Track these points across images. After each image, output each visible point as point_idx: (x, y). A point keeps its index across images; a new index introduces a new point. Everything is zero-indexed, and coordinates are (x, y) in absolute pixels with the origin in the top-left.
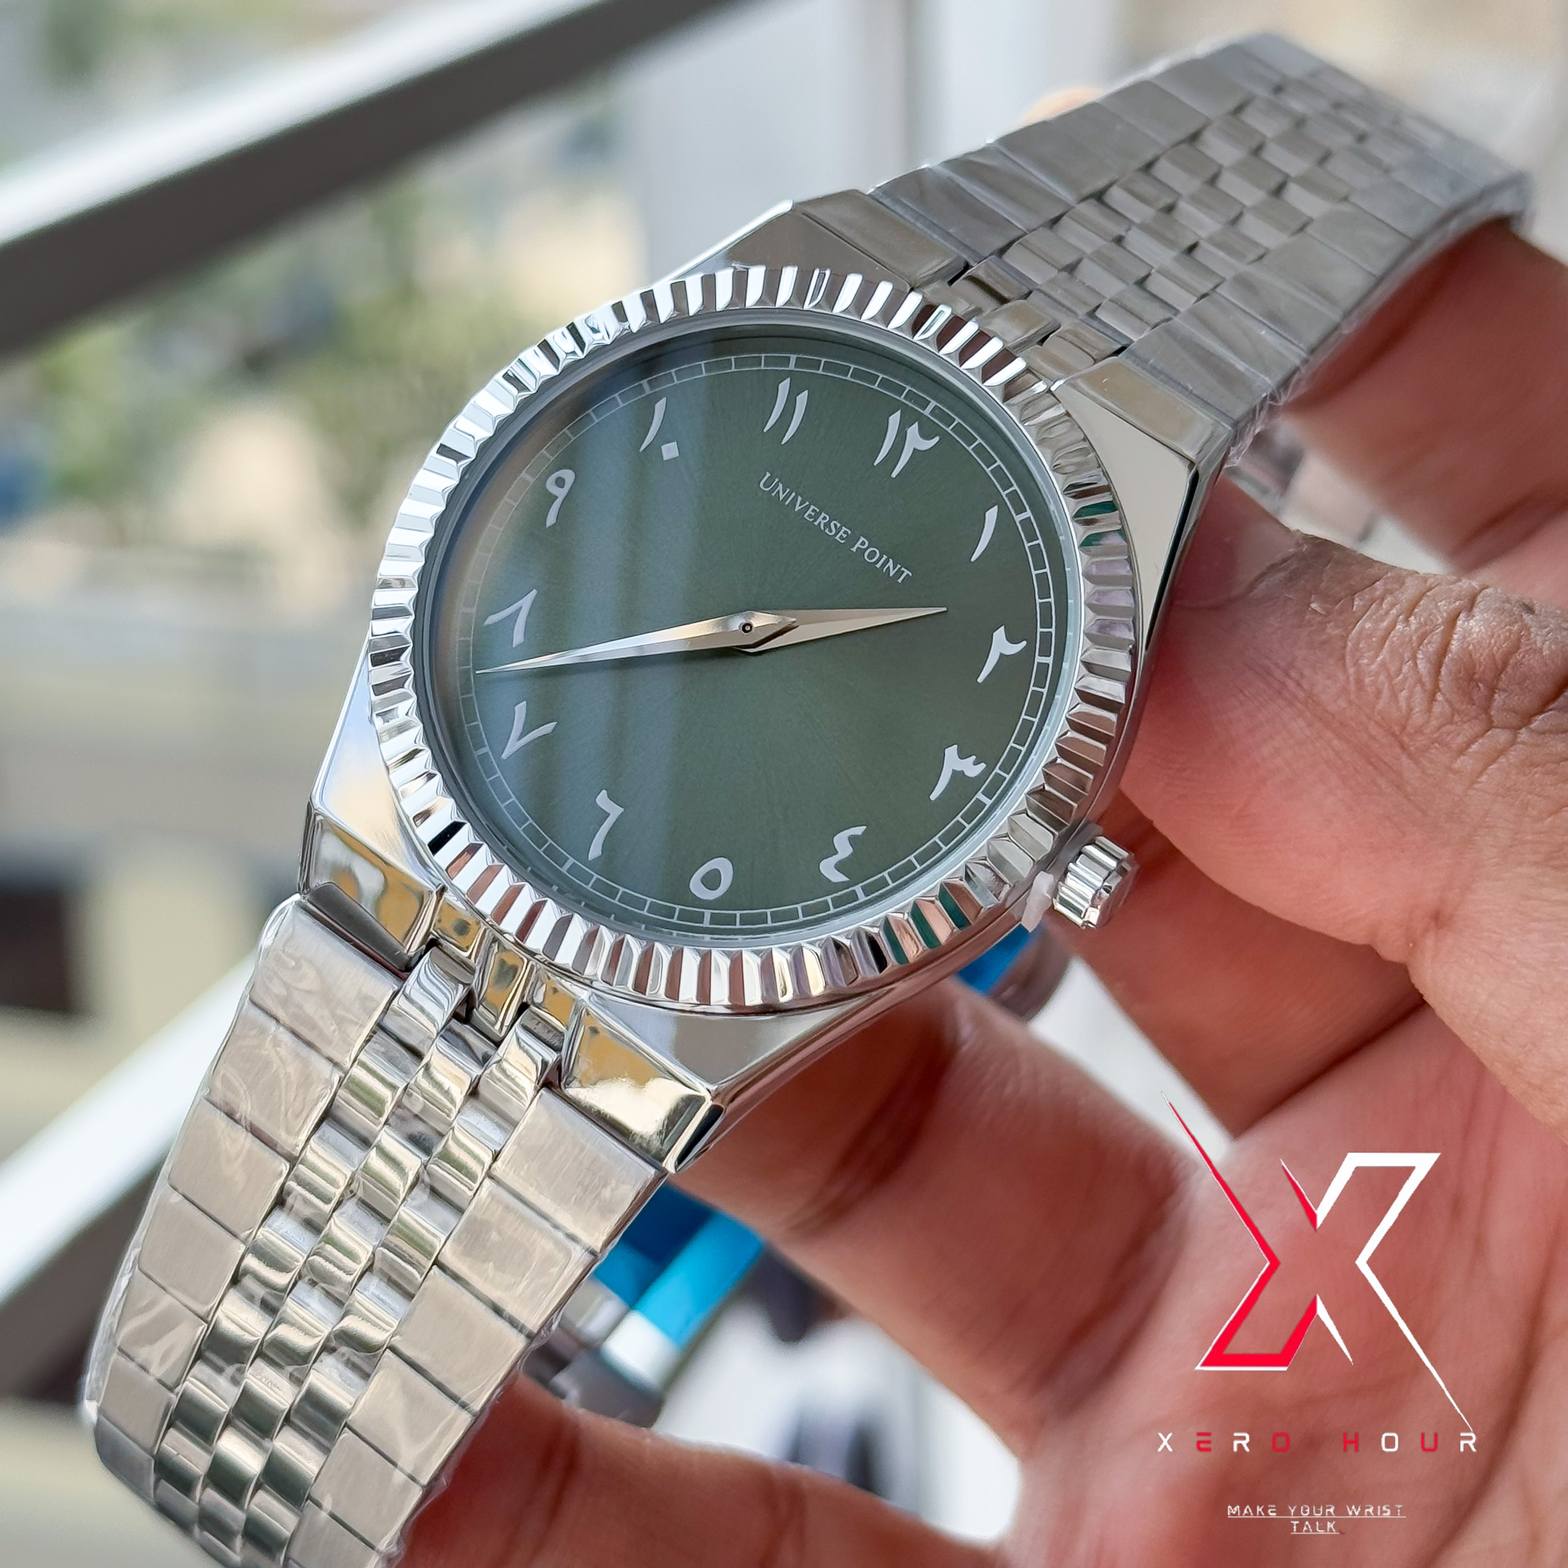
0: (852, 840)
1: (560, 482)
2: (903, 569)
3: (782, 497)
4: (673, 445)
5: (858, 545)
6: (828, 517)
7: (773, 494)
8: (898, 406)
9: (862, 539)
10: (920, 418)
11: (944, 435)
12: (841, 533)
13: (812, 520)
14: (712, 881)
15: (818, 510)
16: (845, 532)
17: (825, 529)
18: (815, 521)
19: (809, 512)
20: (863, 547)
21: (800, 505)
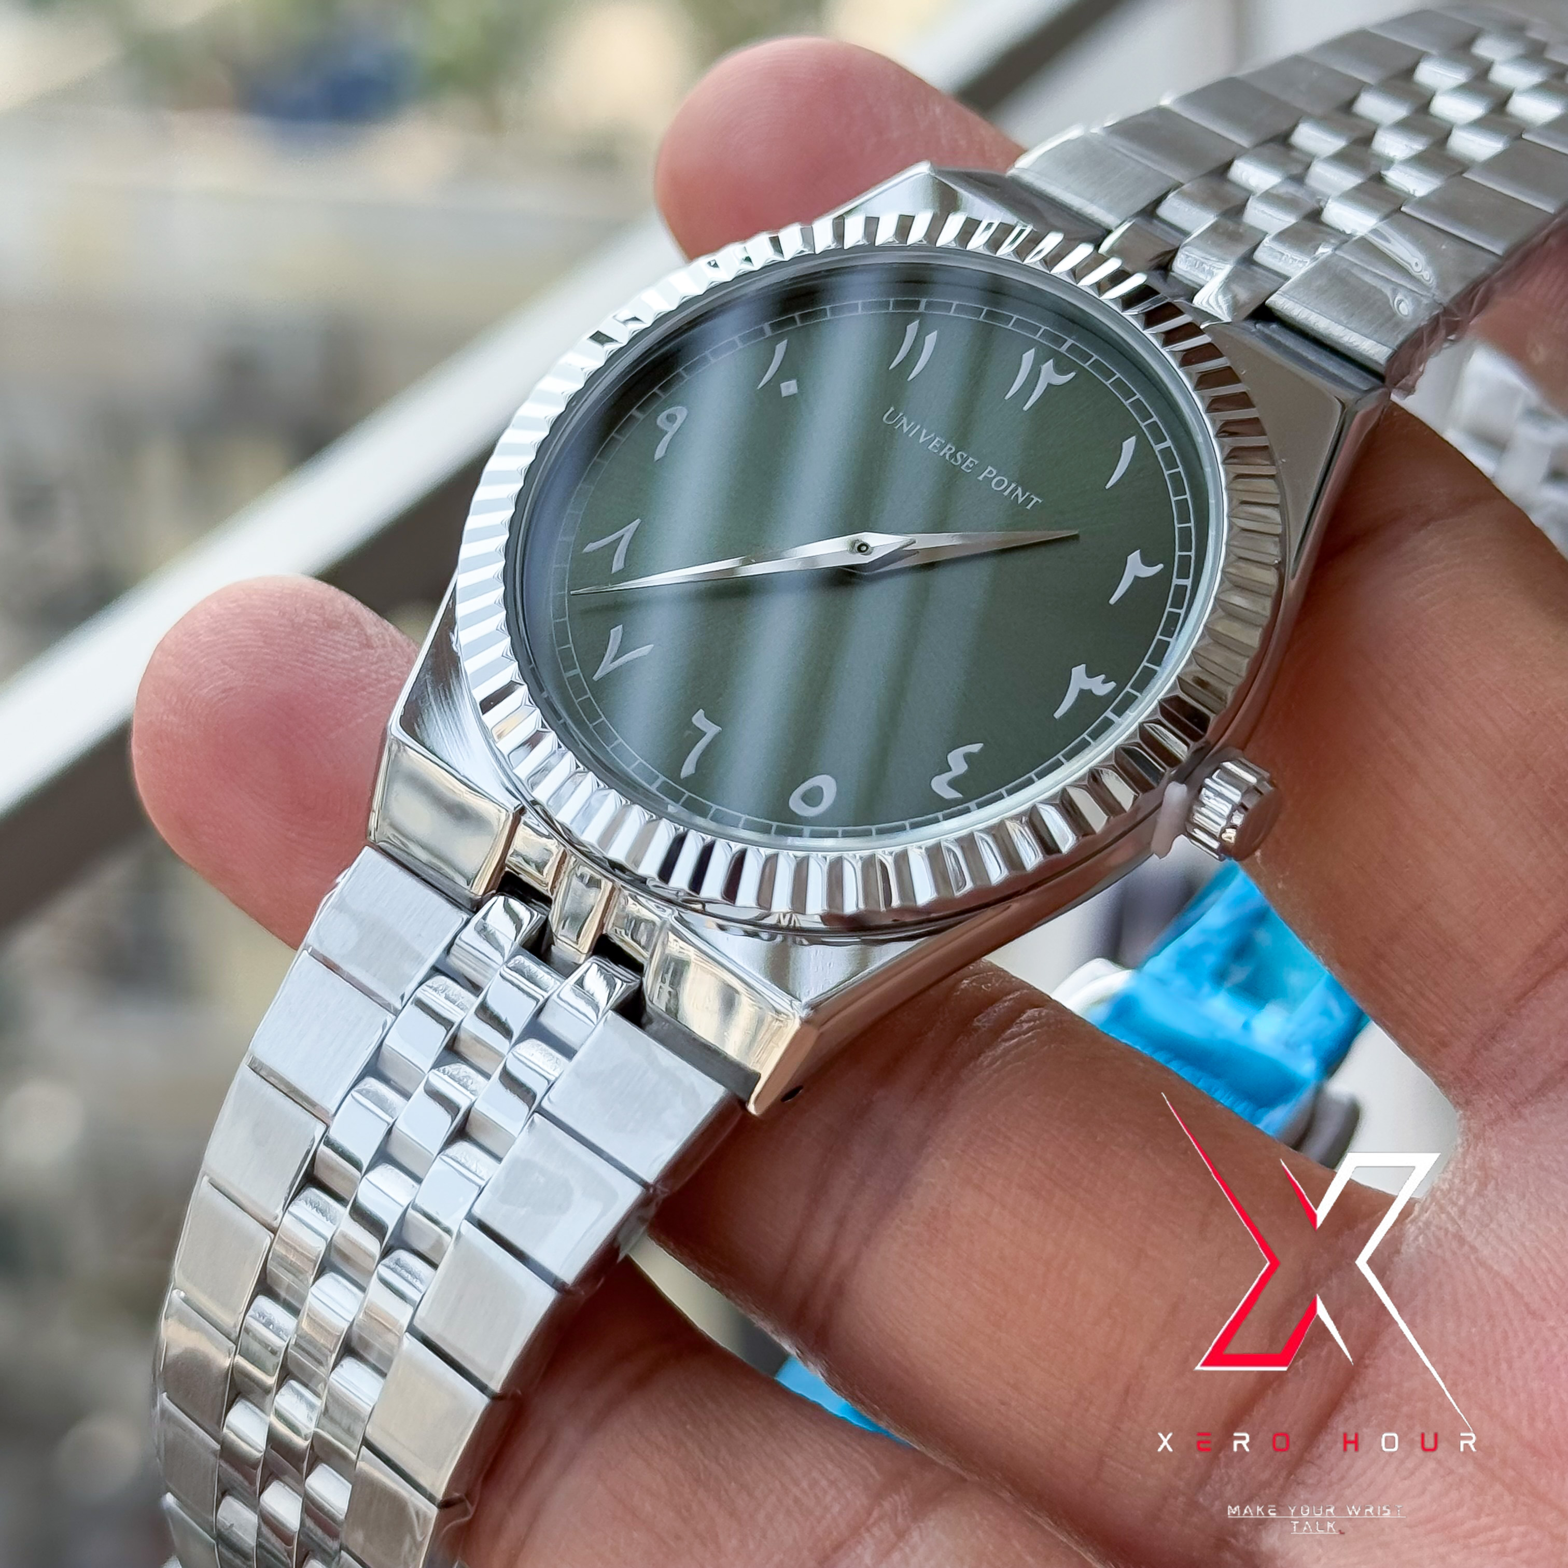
0: (968, 757)
1: (671, 418)
2: (1032, 496)
3: (905, 429)
4: (793, 383)
5: (985, 474)
6: (953, 448)
8: (1034, 344)
9: (990, 468)
10: (1056, 355)
11: (1080, 370)
12: (968, 463)
13: (937, 451)
14: (813, 798)
15: (943, 442)
16: (972, 462)
17: (951, 459)
18: (940, 451)
19: (934, 443)
20: (991, 476)
21: (925, 436)
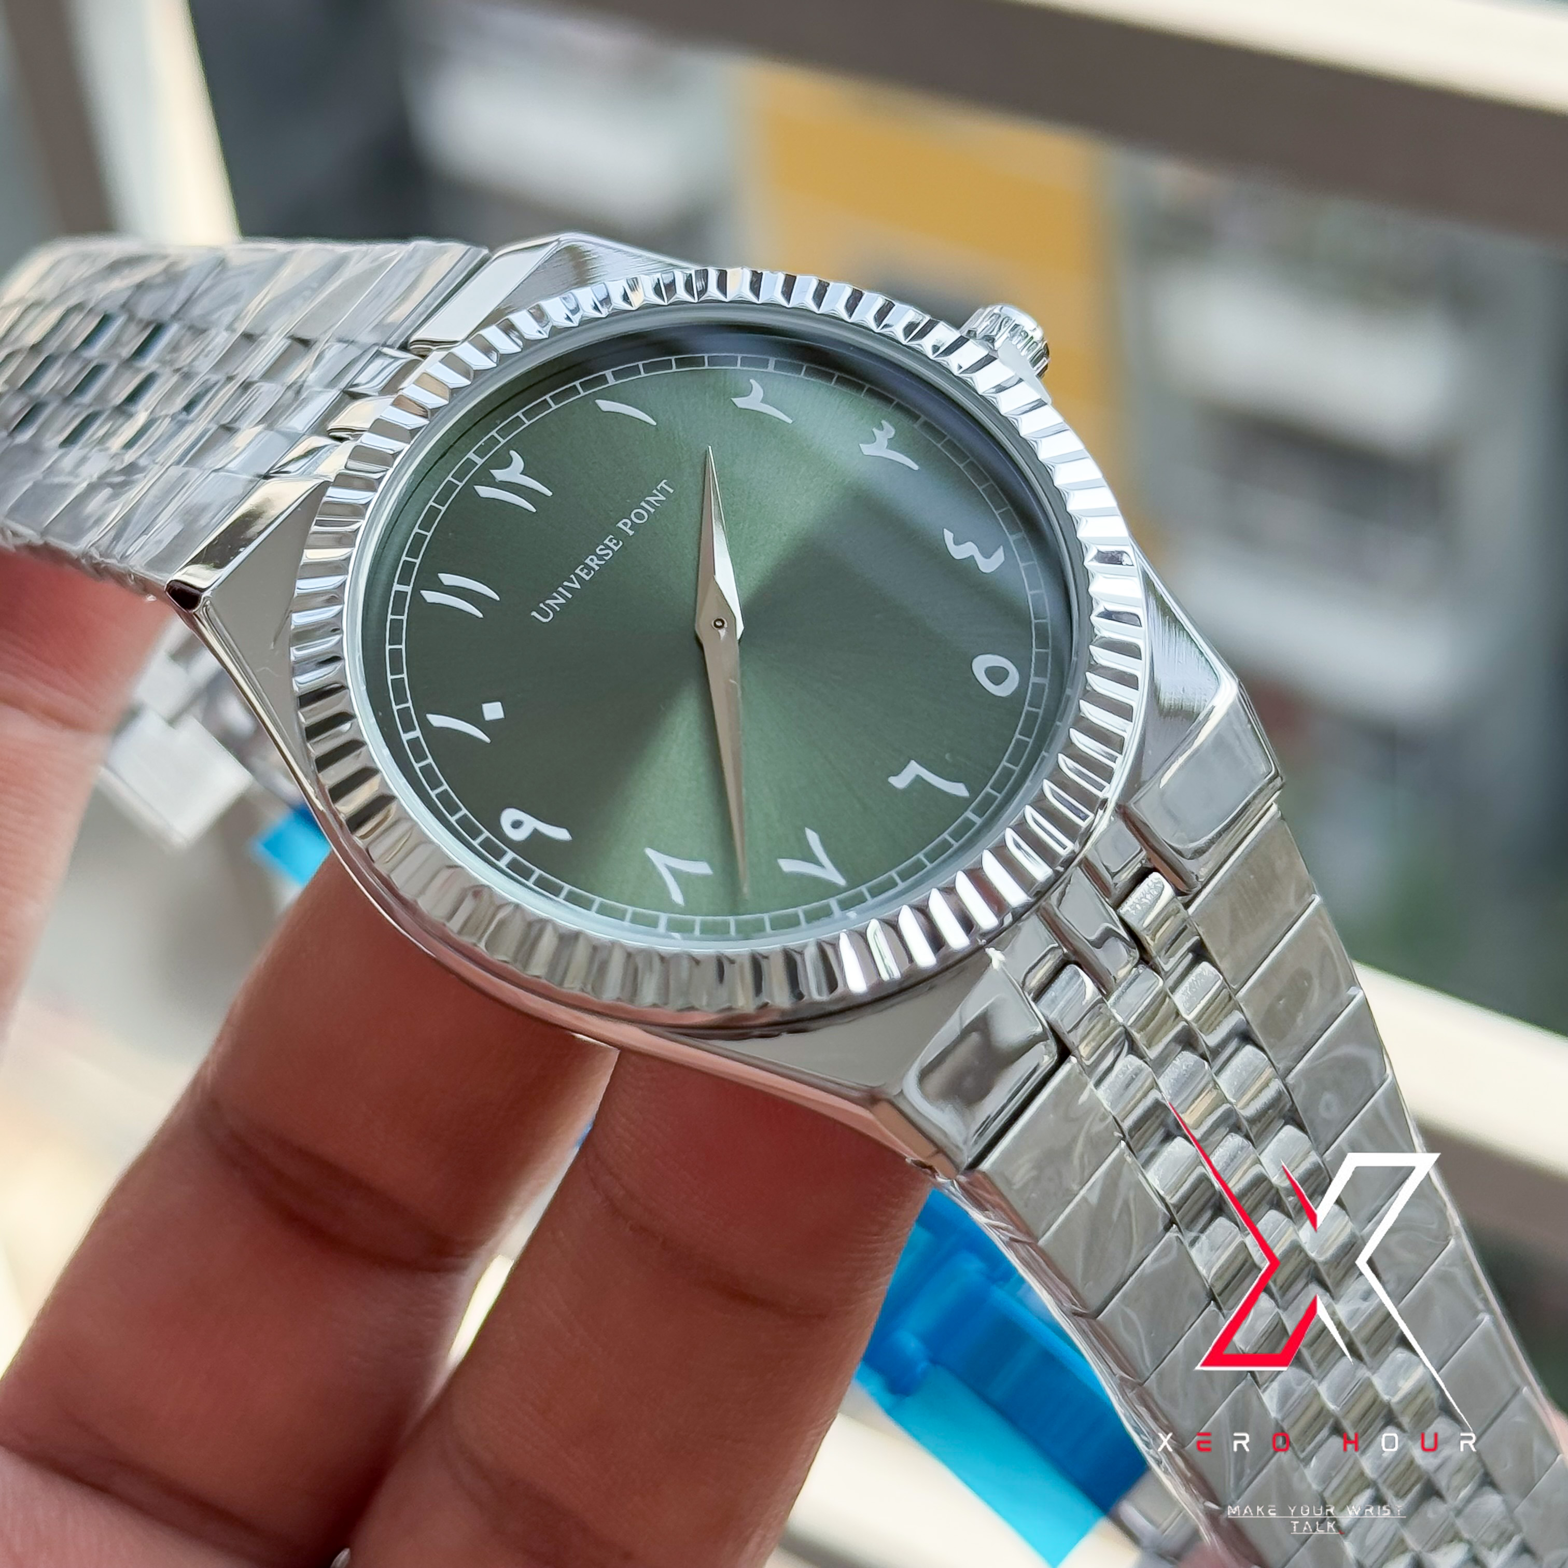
0: (957, 542)
1: (517, 825)
2: (659, 488)
3: (562, 601)
4: (486, 707)
5: (626, 529)
6: (591, 557)
7: (558, 609)
8: (469, 487)
9: (620, 525)
10: (486, 467)
11: (509, 446)
12: (611, 545)
13: (593, 572)
14: (997, 675)
15: (582, 566)
16: (611, 540)
17: (605, 560)
18: (594, 569)
19: (583, 575)
20: (630, 523)
21: (574, 583)
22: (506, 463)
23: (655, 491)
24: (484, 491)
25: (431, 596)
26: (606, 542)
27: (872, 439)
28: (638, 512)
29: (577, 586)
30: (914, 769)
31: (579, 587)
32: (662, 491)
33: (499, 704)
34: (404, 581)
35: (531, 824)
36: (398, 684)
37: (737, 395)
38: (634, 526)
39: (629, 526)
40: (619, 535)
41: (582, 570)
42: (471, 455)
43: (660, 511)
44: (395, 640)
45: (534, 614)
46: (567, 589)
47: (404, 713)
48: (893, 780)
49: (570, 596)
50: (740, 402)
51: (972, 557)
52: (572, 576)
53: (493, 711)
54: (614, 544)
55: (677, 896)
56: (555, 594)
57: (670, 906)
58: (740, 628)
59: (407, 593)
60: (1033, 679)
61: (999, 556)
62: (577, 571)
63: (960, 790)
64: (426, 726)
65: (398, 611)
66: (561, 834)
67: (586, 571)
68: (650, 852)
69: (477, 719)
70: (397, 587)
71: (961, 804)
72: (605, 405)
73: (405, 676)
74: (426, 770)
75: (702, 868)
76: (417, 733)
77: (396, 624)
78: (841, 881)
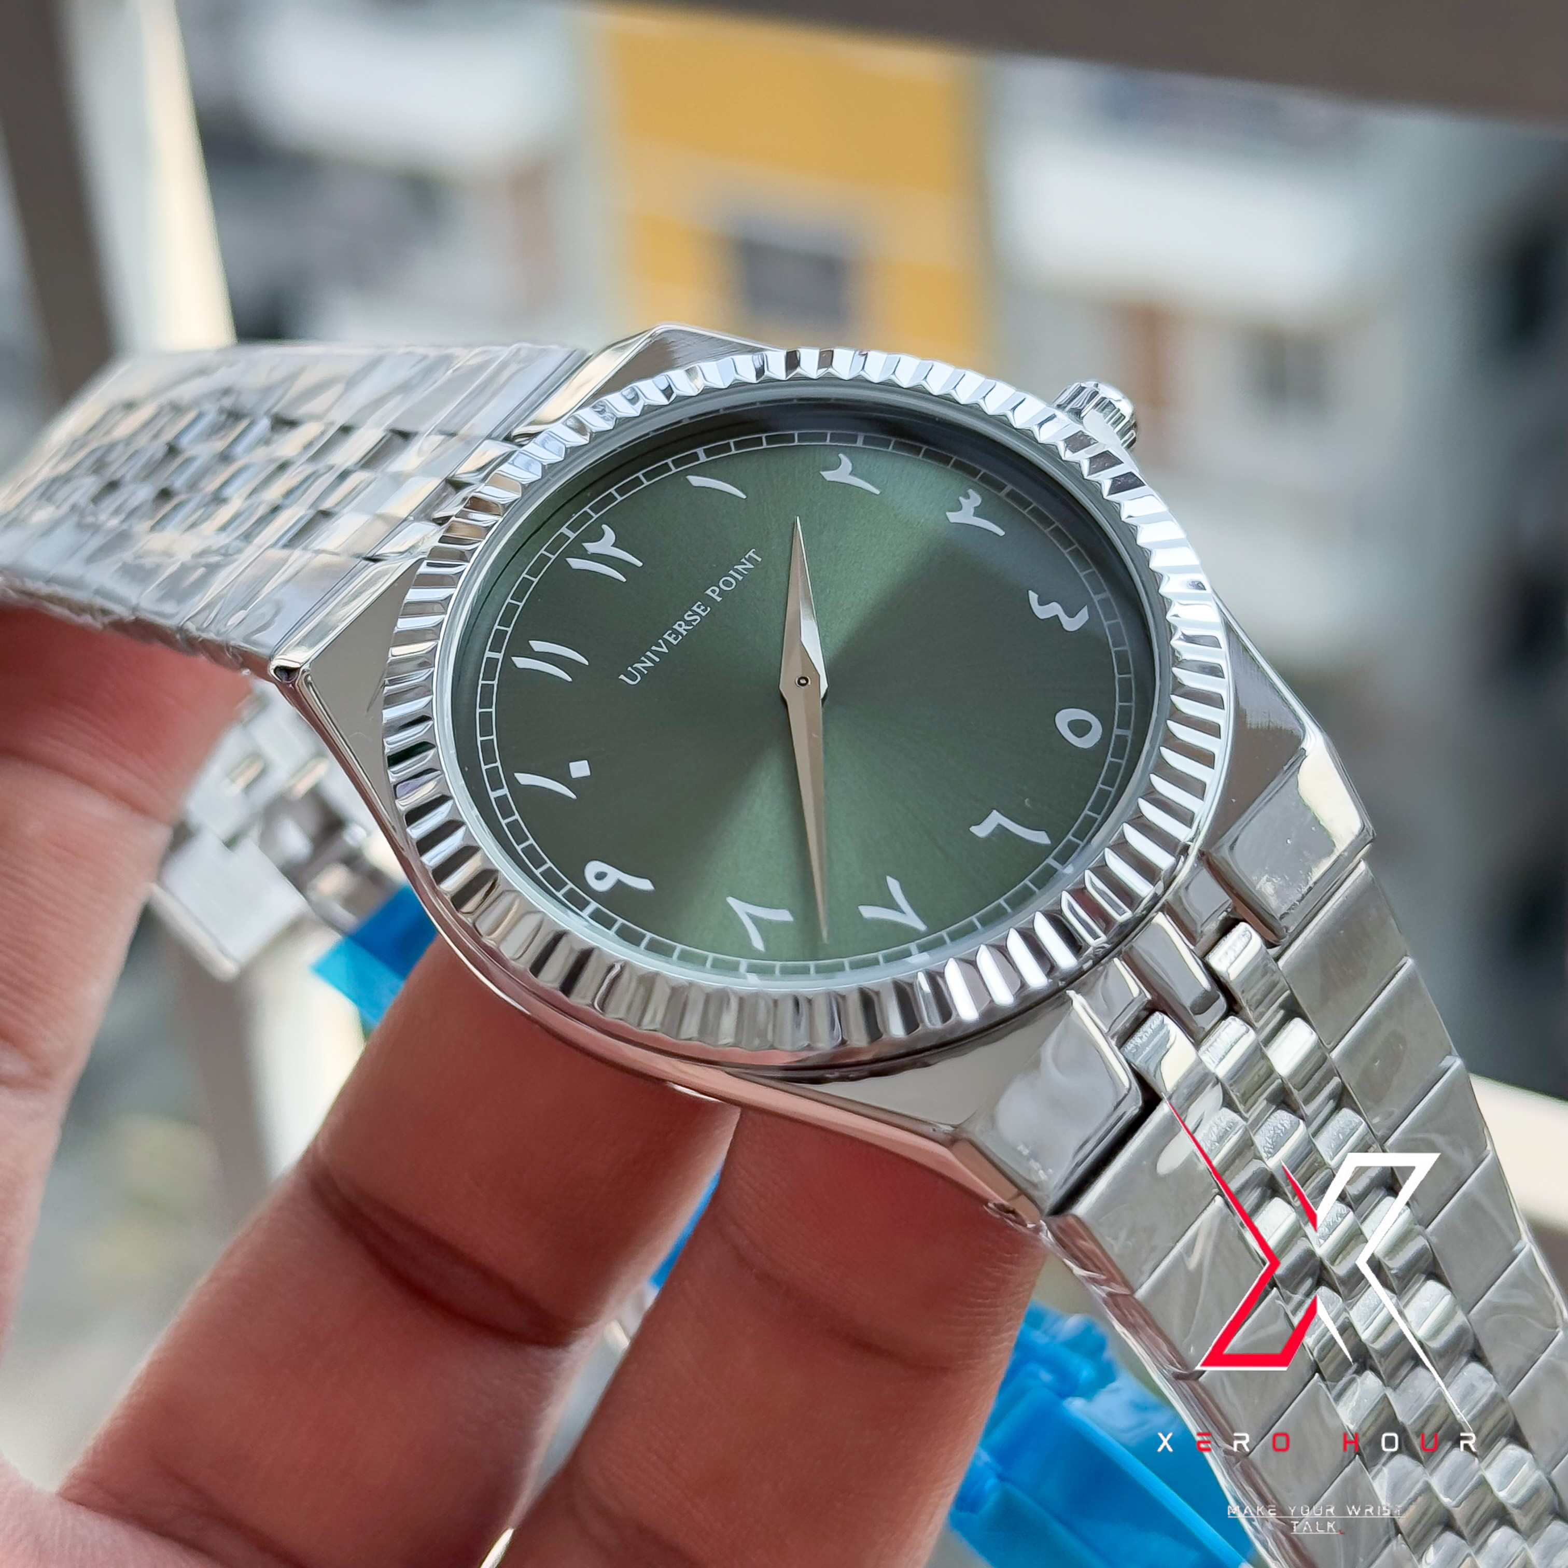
0: (1042, 602)
1: (600, 876)
2: (747, 556)
3: (650, 664)
4: (573, 765)
5: (714, 596)
6: (678, 623)
7: (646, 672)
8: (561, 560)
9: (709, 592)
11: (600, 521)
13: (680, 637)
14: (1080, 728)
16: (699, 607)
18: (682, 635)
19: (671, 639)
21: (662, 647)
22: (600, 536)
23: (743, 560)
24: (576, 563)
25: (521, 662)
26: (695, 608)
27: (958, 507)
28: (726, 580)
29: (665, 650)
30: (996, 819)
31: (667, 651)
32: (750, 560)
33: (586, 762)
34: (495, 648)
35: (614, 875)
36: (487, 745)
37: (826, 469)
38: (722, 593)
39: (716, 593)
40: (708, 602)
41: (670, 635)
42: (564, 530)
43: (748, 577)
44: (486, 703)
45: (622, 677)
46: (656, 653)
47: (493, 773)
48: (974, 829)
49: (658, 660)
50: (829, 475)
51: (1057, 616)
52: (660, 641)
53: (580, 769)
54: (702, 610)
55: (758, 943)
56: (643, 658)
57: (750, 952)
58: (824, 686)
59: (498, 659)
60: (1116, 731)
61: (1083, 616)
62: (666, 636)
63: (1041, 838)
64: (513, 785)
65: (489, 676)
66: (645, 885)
67: (674, 636)
68: (731, 901)
69: (564, 777)
70: (488, 654)
71: (1042, 852)
72: (696, 481)
73: (494, 737)
74: (513, 826)
75: (784, 916)
76: (505, 791)
77: (487, 689)
78: (922, 927)
